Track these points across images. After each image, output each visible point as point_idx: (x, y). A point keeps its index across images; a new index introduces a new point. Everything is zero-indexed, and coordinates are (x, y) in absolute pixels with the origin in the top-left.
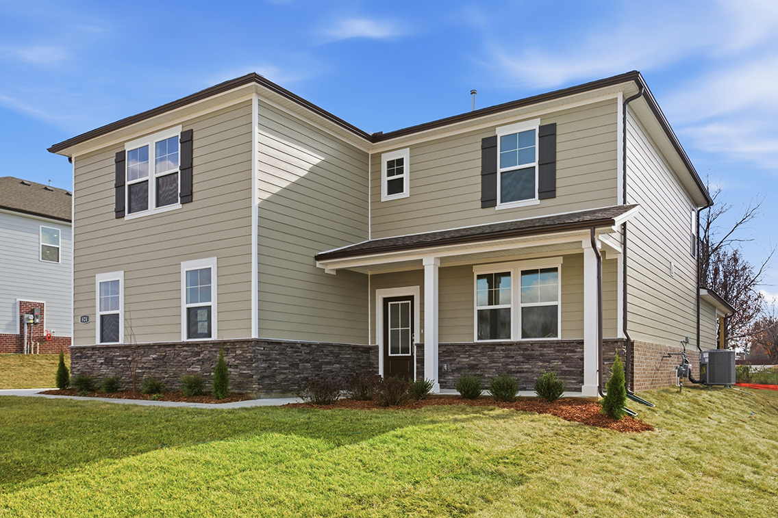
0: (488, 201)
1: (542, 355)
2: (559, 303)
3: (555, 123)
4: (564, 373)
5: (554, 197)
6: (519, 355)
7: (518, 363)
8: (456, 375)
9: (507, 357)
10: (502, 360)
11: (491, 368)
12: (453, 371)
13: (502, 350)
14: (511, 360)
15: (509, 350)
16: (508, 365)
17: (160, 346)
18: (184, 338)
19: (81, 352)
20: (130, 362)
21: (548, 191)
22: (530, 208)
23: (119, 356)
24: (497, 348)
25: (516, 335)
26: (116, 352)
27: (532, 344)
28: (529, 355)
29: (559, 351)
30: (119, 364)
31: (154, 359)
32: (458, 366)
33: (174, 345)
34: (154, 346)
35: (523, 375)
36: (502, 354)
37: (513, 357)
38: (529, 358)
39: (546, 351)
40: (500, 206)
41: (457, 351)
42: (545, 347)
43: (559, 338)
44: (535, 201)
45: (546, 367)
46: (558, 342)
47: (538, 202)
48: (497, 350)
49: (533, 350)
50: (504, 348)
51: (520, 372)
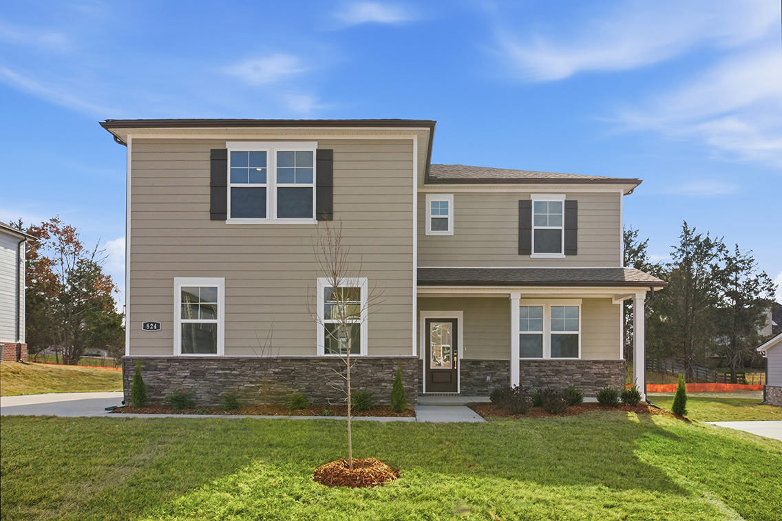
0: (524, 249)
1: (567, 370)
2: (579, 333)
3: (577, 201)
4: (583, 384)
5: (576, 254)
6: (549, 370)
7: (549, 376)
8: (497, 385)
9: (540, 371)
10: (536, 374)
11: (527, 379)
12: (494, 382)
13: (536, 366)
14: (543, 374)
15: (542, 366)
16: (541, 377)
17: (284, 360)
18: (321, 353)
19: (145, 364)
20: (236, 376)
21: (572, 250)
22: (556, 260)
23: (217, 369)
24: (532, 364)
25: (547, 355)
26: (211, 365)
27: (560, 362)
28: (558, 370)
29: (579, 368)
30: (216, 377)
31: (275, 373)
32: (498, 378)
33: (307, 360)
34: (277, 359)
35: (552, 385)
36: (535, 369)
37: (545, 372)
38: (557, 373)
39: (570, 367)
40: (534, 255)
41: (497, 366)
42: (569, 364)
43: (580, 358)
44: (562, 255)
45: (570, 379)
46: (579, 362)
47: (564, 257)
48: (532, 366)
49: (560, 366)
50: (537, 364)
51: (550, 383)
